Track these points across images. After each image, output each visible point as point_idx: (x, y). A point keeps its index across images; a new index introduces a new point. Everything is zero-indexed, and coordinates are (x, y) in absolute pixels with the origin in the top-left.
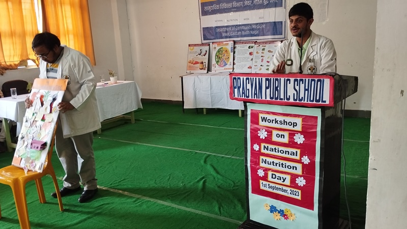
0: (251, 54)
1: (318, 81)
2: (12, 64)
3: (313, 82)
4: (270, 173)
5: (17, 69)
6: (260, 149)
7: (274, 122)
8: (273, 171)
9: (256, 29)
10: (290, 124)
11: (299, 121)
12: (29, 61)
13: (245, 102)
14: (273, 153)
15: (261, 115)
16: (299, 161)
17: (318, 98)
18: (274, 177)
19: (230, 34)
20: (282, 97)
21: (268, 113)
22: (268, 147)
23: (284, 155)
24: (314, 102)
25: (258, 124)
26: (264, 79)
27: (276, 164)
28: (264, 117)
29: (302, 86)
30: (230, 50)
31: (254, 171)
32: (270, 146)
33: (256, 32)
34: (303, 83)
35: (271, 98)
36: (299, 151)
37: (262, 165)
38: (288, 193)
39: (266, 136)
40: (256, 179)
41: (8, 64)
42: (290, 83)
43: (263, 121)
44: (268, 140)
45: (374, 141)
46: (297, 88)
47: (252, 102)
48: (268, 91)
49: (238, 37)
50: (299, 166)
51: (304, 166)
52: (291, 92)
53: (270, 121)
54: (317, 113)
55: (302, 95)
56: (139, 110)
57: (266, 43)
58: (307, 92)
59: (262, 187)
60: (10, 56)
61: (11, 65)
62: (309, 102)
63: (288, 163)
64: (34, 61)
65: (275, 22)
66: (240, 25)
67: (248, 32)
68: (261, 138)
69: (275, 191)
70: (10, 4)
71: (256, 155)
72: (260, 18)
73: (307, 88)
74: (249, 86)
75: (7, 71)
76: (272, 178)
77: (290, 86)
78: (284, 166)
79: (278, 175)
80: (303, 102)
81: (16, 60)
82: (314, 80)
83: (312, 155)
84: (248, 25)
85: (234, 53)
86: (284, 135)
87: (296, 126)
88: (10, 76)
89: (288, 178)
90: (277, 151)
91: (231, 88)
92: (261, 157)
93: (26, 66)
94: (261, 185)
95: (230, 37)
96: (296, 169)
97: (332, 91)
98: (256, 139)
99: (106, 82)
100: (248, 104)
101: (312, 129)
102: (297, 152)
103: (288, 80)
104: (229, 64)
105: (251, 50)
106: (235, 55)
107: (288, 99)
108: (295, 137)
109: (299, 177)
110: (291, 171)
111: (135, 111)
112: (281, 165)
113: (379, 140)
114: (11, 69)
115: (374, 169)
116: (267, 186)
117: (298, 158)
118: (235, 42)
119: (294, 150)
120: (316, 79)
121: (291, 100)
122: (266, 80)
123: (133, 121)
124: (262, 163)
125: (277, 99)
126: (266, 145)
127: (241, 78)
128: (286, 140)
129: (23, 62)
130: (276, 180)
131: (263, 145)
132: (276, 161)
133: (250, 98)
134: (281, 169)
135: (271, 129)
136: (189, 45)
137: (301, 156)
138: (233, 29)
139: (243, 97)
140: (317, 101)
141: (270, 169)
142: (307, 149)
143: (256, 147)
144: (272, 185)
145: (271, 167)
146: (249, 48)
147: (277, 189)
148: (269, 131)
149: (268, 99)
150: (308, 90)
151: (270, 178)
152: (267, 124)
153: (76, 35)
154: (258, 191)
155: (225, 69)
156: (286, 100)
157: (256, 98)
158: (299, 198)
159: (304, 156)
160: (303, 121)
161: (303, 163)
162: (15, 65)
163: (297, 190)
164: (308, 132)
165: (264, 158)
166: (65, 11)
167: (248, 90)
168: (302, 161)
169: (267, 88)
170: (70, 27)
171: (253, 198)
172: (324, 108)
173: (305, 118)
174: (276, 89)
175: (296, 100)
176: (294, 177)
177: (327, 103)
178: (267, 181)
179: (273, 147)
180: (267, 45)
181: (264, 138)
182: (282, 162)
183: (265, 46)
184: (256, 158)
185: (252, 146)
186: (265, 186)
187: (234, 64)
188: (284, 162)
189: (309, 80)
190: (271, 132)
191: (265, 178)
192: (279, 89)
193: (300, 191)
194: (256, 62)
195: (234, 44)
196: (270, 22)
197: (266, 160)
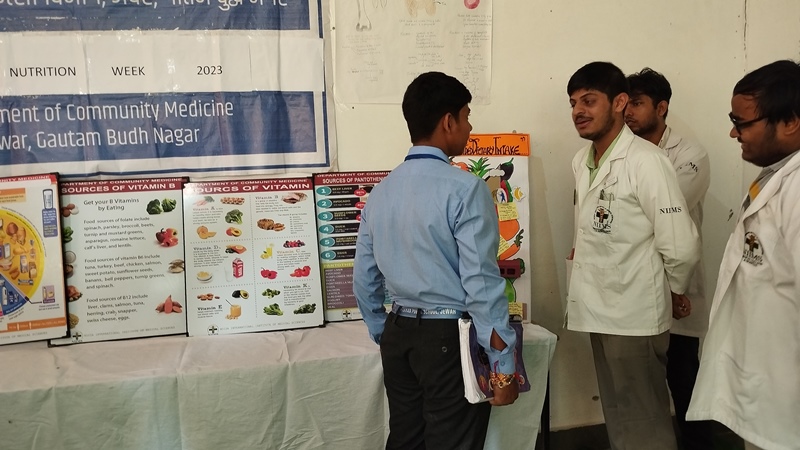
0: (164, 238)
9: (186, 122)
19: (30, 142)
30: (37, 223)
33: (183, 137)
49: (81, 155)
57: (241, 185)
65: (279, 94)
66: (89, 99)
72: (204, 70)
84: (138, 98)
85: (66, 236)
95: (32, 159)
104: (37, 295)
105: (163, 221)
106: (71, 246)
118: (62, 183)
138: (53, 115)
146: (152, 208)
180: (251, 199)
183: (239, 202)
187: (70, 295)
194: (206, 279)
195: (60, 194)
196: (255, 94)
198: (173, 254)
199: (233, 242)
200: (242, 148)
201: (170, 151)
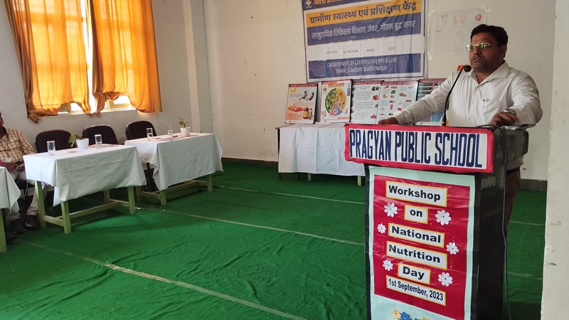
0: (375, 98)
1: (470, 136)
2: (51, 108)
3: (463, 138)
4: (401, 266)
5: (56, 115)
6: (387, 231)
7: (407, 193)
8: (405, 263)
9: (384, 64)
10: (430, 196)
11: (443, 193)
12: (72, 105)
13: (367, 165)
14: (406, 237)
15: (389, 184)
16: (443, 250)
17: (470, 161)
18: (407, 271)
19: (347, 71)
20: (419, 158)
21: (399, 180)
22: (398, 228)
23: (421, 241)
24: (465, 167)
25: (384, 195)
26: (393, 133)
27: (410, 253)
28: (393, 187)
29: (448, 143)
30: (346, 92)
31: (379, 262)
32: (402, 228)
33: (383, 68)
34: (448, 139)
35: (403, 159)
36: (442, 236)
37: (390, 253)
38: (427, 295)
39: (396, 213)
40: (381, 274)
41: (45, 108)
42: (430, 139)
43: (391, 192)
44: (399, 219)
45: (552, 224)
46: (440, 146)
47: (376, 164)
48: (399, 149)
49: (358, 74)
50: (443, 257)
51: (450, 257)
52: (432, 152)
53: (401, 192)
54: (469, 181)
55: (447, 156)
56: (217, 174)
57: (397, 83)
58: (454, 152)
59: (389, 286)
60: (48, 97)
61: (49, 110)
62: (457, 166)
63: (427, 252)
64: (79, 104)
65: (410, 54)
66: (360, 59)
67: (371, 68)
68: (389, 215)
69: (408, 292)
70: (50, 28)
71: (382, 239)
72: (390, 49)
73: (454, 146)
74: (372, 143)
75: (43, 118)
76: (404, 272)
77: (431, 144)
78: (421, 256)
79: (412, 268)
80: (448, 165)
81: (56, 103)
82: (465, 136)
83: (461, 241)
84: (372, 58)
85: (352, 96)
86: (421, 213)
87: (439, 199)
88: (48, 125)
89: (427, 273)
90: (411, 234)
91: (347, 144)
92: (389, 243)
93: (69, 111)
94: (388, 282)
95: (347, 75)
96: (439, 261)
97: (490, 152)
98: (381, 217)
99: (175, 135)
100: (370, 167)
101: (461, 204)
102: (439, 237)
103: (427, 134)
104: (344, 111)
105: (375, 93)
106: (354, 99)
107: (428, 161)
108: (436, 216)
109: (443, 273)
110: (431, 263)
111: (213, 175)
112: (417, 255)
113: (559, 223)
114: (48, 115)
115: (552, 264)
116: (397, 284)
117: (441, 245)
118: (353, 82)
119: (436, 234)
120: (468, 134)
121: (432, 163)
122: (397, 133)
123: (210, 189)
124: (390, 250)
125: (411, 160)
126: (396, 226)
127: (362, 131)
128: (424, 219)
129: (65, 106)
130: (409, 276)
131: (391, 225)
132: (410, 248)
133: (374, 159)
134: (416, 260)
135: (402, 204)
136: (290, 86)
137: (446, 243)
138: (352, 64)
139: (364, 158)
140: (469, 164)
141: (401, 261)
142: (454, 232)
143: (382, 228)
144: (403, 282)
145: (403, 257)
146: (373, 89)
147: (411, 289)
148: (401, 206)
149: (399, 160)
150: (456, 149)
151: (400, 273)
152: (397, 196)
153: (137, 72)
154: (383, 291)
155: (338, 119)
156: (424, 163)
157: (381, 159)
158: (443, 303)
159: (450, 243)
160: (448, 193)
161: (448, 253)
162: (54, 109)
163: (440, 292)
164: (456, 210)
165: (393, 244)
166: (123, 38)
167: (371, 147)
168: (447, 250)
169: (397, 145)
170: (130, 59)
171: (377, 301)
172: (479, 176)
173: (452, 189)
174: (411, 146)
175: (439, 163)
176: (435, 273)
177: (484, 167)
178: (397, 277)
179: (406, 228)
180: (399, 86)
181: (393, 216)
182: (418, 250)
183: (396, 88)
184: (381, 244)
185: (376, 226)
186: (394, 283)
187: (351, 112)
188: (421, 251)
189: (457, 135)
190: (403, 208)
191: (394, 273)
192: (414, 146)
193: (444, 294)
195: (352, 84)
196: (403, 55)
197: (395, 247)
198: (376, 102)
199: (392, 99)
200: (398, 72)
201: (380, 72)
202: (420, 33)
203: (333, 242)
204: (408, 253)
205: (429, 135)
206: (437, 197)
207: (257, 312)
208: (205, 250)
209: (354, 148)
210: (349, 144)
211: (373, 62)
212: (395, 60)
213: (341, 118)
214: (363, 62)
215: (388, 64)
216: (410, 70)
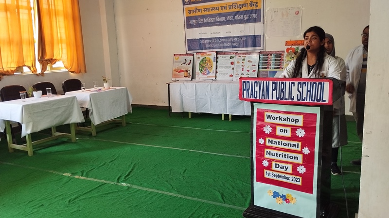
0: (232, 63)
1: (319, 84)
2: (9, 70)
3: (315, 85)
4: (274, 163)
5: (13, 75)
6: (265, 143)
7: (278, 119)
8: (277, 161)
9: (237, 42)
10: (293, 120)
11: (300, 118)
12: (24, 68)
13: (252, 102)
14: (277, 146)
15: (266, 114)
16: (300, 152)
17: (318, 98)
18: (277, 166)
19: (213, 46)
20: (287, 97)
21: (273, 111)
22: (272, 140)
23: (287, 147)
24: (316, 102)
25: (263, 120)
26: (271, 83)
27: (280, 155)
28: (269, 115)
29: (305, 88)
30: (213, 60)
31: (259, 162)
32: (274, 140)
33: (237, 44)
34: (305, 86)
35: (277, 98)
36: (300, 144)
37: (266, 156)
38: (290, 180)
39: (271, 131)
40: (261, 169)
41: (5, 70)
42: (294, 86)
43: (268, 118)
44: (273, 135)
45: (367, 133)
46: (300, 90)
47: (259, 102)
48: (275, 92)
49: (220, 48)
50: (300, 156)
51: (304, 156)
52: (295, 93)
53: (274, 118)
54: (317, 111)
55: (304, 96)
56: (129, 114)
58: (309, 93)
59: (266, 176)
60: (8, 63)
61: (8, 71)
62: (311, 101)
63: (290, 154)
64: (29, 67)
65: (254, 36)
66: (222, 38)
67: (229, 44)
68: (266, 133)
69: (278, 179)
70: (8, 13)
71: (261, 148)
72: (241, 32)
73: (309, 90)
74: (257, 89)
75: (5, 77)
76: (276, 167)
77: (294, 89)
78: (286, 157)
79: (281, 164)
80: (305, 101)
81: (12, 66)
82: (316, 83)
83: (311, 146)
84: (230, 37)
85: (217, 62)
86: (287, 130)
87: (298, 122)
88: (7, 82)
89: (290, 167)
90: (280, 144)
91: (240, 90)
92: (266, 150)
93: (22, 72)
94: (265, 174)
95: (213, 48)
96: (297, 159)
97: (331, 93)
98: (261, 134)
99: (100, 88)
100: (254, 104)
101: (312, 124)
102: (298, 144)
103: (292, 83)
104: (212, 72)
105: (232, 60)
106: (217, 64)
107: (293, 99)
108: (296, 132)
109: (300, 166)
110: (293, 161)
111: (126, 115)
112: (284, 156)
113: (371, 132)
114: (8, 75)
115: (367, 156)
116: (271, 175)
117: (299, 149)
118: (217, 53)
119: (296, 143)
120: (317, 83)
121: (295, 100)
122: (273, 83)
123: (124, 124)
124: (267, 154)
125: (282, 99)
126: (271, 139)
127: (250, 81)
128: (289, 134)
129: (19, 69)
130: (279, 169)
131: (267, 139)
132: (279, 152)
133: (258, 98)
134: (283, 159)
135: (274, 125)
136: (175, 55)
137: (302, 147)
138: (216, 41)
139: (252, 98)
140: (317, 100)
141: (273, 160)
142: (307, 141)
143: (261, 141)
144: (275, 173)
145: (275, 158)
146: (231, 58)
147: (280, 177)
148: (274, 127)
149: (275, 99)
150: (310, 91)
151: (273, 168)
152: (272, 121)
153: (68, 45)
154: (261, 179)
155: (208, 77)
156: (290, 100)
157: (263, 99)
158: (300, 184)
159: (305, 148)
160: (304, 118)
161: (303, 154)
162: (12, 71)
163: (298, 177)
164: (308, 127)
165: (269, 150)
166: (59, 22)
167: (257, 91)
168: (303, 152)
169: (273, 90)
170: (64, 36)
171: (258, 186)
172: (322, 107)
173: (306, 115)
174: (282, 90)
175: (300, 100)
176: (295, 166)
177: (327, 102)
178: (271, 170)
179: (277, 140)
180: (247, 56)
181: (269, 133)
182: (284, 153)
184: (261, 150)
185: (258, 140)
186: (269, 174)
187: (216, 72)
188: (287, 153)
189: (311, 83)
190: (275, 128)
191: (269, 168)
192: (284, 90)
193: (301, 178)
194: (237, 71)
195: (217, 55)
196: (250, 36)
197: (270, 152)
198: (233, 66)
199: (243, 64)
200: (247, 47)
201: (235, 47)
202: (260, 22)
203: (215, 155)
204: (278, 155)
205: (294, 83)
206: (297, 121)
207: (177, 198)
208: (132, 163)
209: (245, 92)
210: (242, 90)
211: (230, 40)
212: (244, 39)
213: (210, 77)
214: (224, 40)
215: (240, 41)
216: (254, 45)
